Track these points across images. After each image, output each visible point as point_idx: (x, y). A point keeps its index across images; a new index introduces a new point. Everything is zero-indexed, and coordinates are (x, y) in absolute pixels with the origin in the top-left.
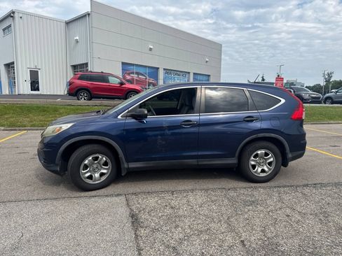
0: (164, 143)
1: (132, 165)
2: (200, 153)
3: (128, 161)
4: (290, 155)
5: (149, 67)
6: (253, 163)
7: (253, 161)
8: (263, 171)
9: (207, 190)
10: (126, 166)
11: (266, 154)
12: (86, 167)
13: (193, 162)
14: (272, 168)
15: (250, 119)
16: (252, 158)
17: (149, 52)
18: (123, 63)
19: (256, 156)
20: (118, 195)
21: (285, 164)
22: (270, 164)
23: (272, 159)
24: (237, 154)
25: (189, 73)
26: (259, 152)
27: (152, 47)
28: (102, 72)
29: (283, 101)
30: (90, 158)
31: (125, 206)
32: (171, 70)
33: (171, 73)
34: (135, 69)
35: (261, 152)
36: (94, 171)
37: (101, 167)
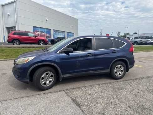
0: (79, 64)
1: (65, 76)
2: (95, 68)
3: (63, 74)
4: (129, 67)
5: (46, 29)
6: (116, 71)
7: (116, 70)
8: (120, 74)
9: (99, 85)
10: (62, 76)
11: (121, 67)
12: (43, 78)
13: (92, 72)
14: (123, 72)
15: (114, 52)
16: (115, 69)
17: (46, 21)
18: (34, 27)
19: (117, 68)
20: (60, 91)
21: (127, 71)
22: (122, 71)
23: (123, 69)
24: (110, 68)
25: (65, 32)
26: (118, 66)
27: (47, 19)
28: (25, 31)
29: (126, 44)
30: (45, 74)
31: (67, 96)
32: (57, 30)
33: (56, 32)
34: (40, 30)
35: (119, 66)
36: (46, 80)
37: (49, 78)
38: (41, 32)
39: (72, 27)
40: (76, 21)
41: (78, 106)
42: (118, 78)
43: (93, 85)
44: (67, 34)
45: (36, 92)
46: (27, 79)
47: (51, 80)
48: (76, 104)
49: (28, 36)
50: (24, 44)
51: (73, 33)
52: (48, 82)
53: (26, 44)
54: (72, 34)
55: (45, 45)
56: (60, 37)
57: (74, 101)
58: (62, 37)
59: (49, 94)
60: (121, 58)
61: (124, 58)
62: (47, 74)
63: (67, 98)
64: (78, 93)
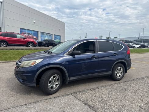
0: (85, 66)
1: (72, 79)
2: (99, 70)
3: (70, 77)
4: (127, 68)
5: (34, 31)
6: (116, 73)
7: (116, 72)
8: (119, 76)
10: (69, 79)
11: (120, 69)
12: (50, 82)
13: (96, 74)
14: (122, 74)
15: (115, 54)
16: (116, 71)
17: (34, 24)
18: (21, 29)
21: (126, 72)
22: (121, 72)
23: (122, 71)
24: (112, 70)
25: (52, 34)
26: (118, 68)
27: (35, 22)
28: (13, 33)
29: (124, 47)
30: (52, 77)
31: (77, 100)
32: (44, 33)
33: (44, 34)
34: (27, 32)
36: (53, 84)
37: (56, 81)
38: (28, 34)
39: (59, 30)
40: (63, 24)
41: (92, 109)
42: (118, 79)
43: (98, 88)
44: (54, 37)
45: (43, 97)
46: (34, 83)
47: (57, 83)
48: (89, 107)
50: (12, 45)
52: (54, 85)
53: (14, 46)
54: (59, 37)
55: (34, 47)
56: (48, 39)
57: (86, 104)
58: (49, 39)
59: (57, 99)
60: (120, 61)
61: (123, 61)
62: (54, 77)
63: (78, 102)
64: (86, 96)
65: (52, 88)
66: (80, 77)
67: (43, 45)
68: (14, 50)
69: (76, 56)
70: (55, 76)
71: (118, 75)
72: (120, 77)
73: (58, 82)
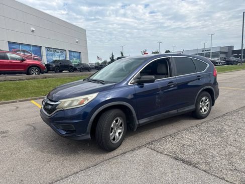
0: (160, 100)
1: (142, 121)
5: (33, 46)
6: (201, 106)
9: (186, 129)
10: (137, 123)
11: (206, 100)
12: (112, 130)
13: (174, 111)
14: (208, 107)
15: (198, 78)
16: (201, 103)
17: (32, 33)
18: (9, 43)
21: (213, 104)
22: (207, 105)
23: (208, 103)
24: (195, 102)
25: (65, 50)
27: (34, 29)
28: (0, 51)
29: (208, 65)
32: (51, 48)
33: (51, 51)
34: (21, 48)
35: (204, 98)
37: (118, 128)
38: (24, 51)
39: (77, 42)
40: (82, 32)
41: (189, 165)
43: (180, 132)
44: (70, 55)
47: (120, 131)
48: (184, 163)
49: (8, 59)
51: (80, 53)
52: (117, 134)
54: (77, 54)
55: (41, 75)
56: (58, 59)
58: (61, 59)
60: (205, 87)
61: (210, 87)
62: (116, 121)
65: (114, 139)
66: (152, 118)
67: (52, 71)
68: (6, 82)
69: (145, 85)
70: (118, 120)
71: (203, 110)
72: (206, 112)
73: (121, 129)
